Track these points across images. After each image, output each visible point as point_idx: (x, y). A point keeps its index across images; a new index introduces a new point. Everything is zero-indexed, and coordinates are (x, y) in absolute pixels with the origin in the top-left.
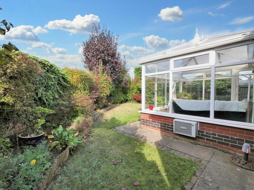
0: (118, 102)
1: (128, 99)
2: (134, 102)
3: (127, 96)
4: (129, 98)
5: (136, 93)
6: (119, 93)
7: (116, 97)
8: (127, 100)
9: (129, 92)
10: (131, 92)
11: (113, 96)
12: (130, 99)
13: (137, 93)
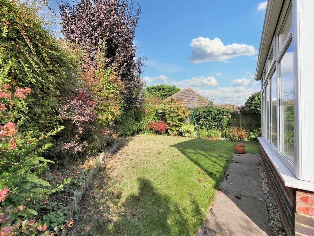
0: (128, 133)
1: (142, 129)
2: (150, 134)
3: (141, 124)
4: (144, 126)
5: (153, 119)
6: (129, 118)
7: (124, 125)
8: (140, 130)
9: (143, 118)
10: (146, 118)
11: (119, 123)
12: (145, 129)
13: (155, 119)
